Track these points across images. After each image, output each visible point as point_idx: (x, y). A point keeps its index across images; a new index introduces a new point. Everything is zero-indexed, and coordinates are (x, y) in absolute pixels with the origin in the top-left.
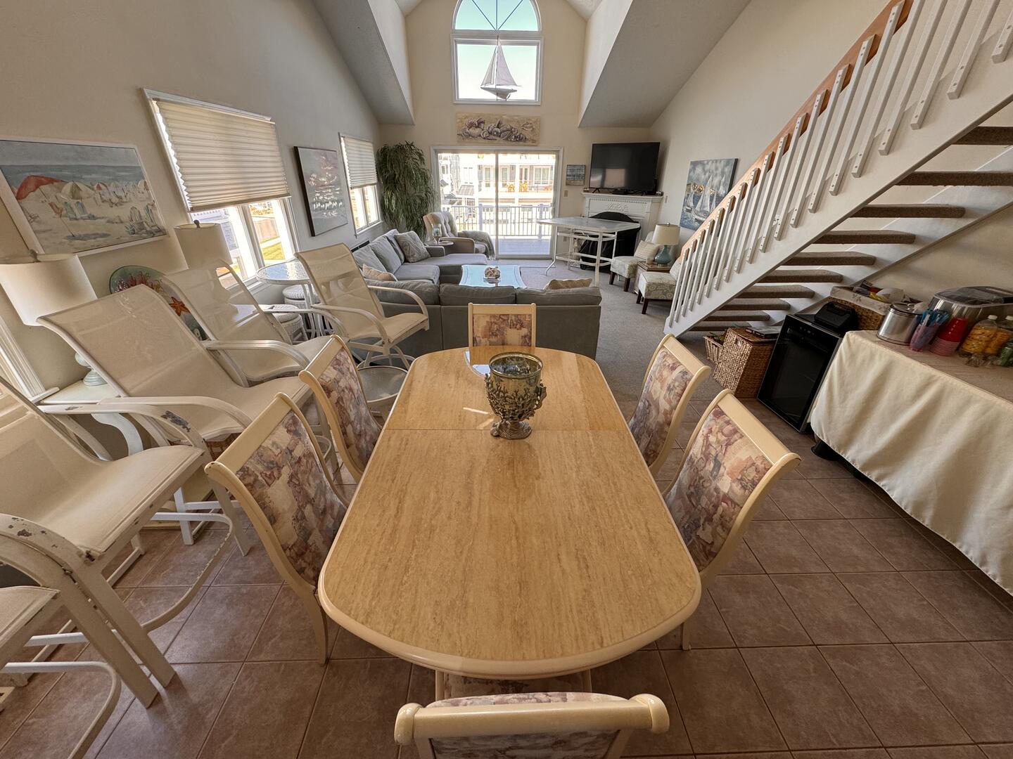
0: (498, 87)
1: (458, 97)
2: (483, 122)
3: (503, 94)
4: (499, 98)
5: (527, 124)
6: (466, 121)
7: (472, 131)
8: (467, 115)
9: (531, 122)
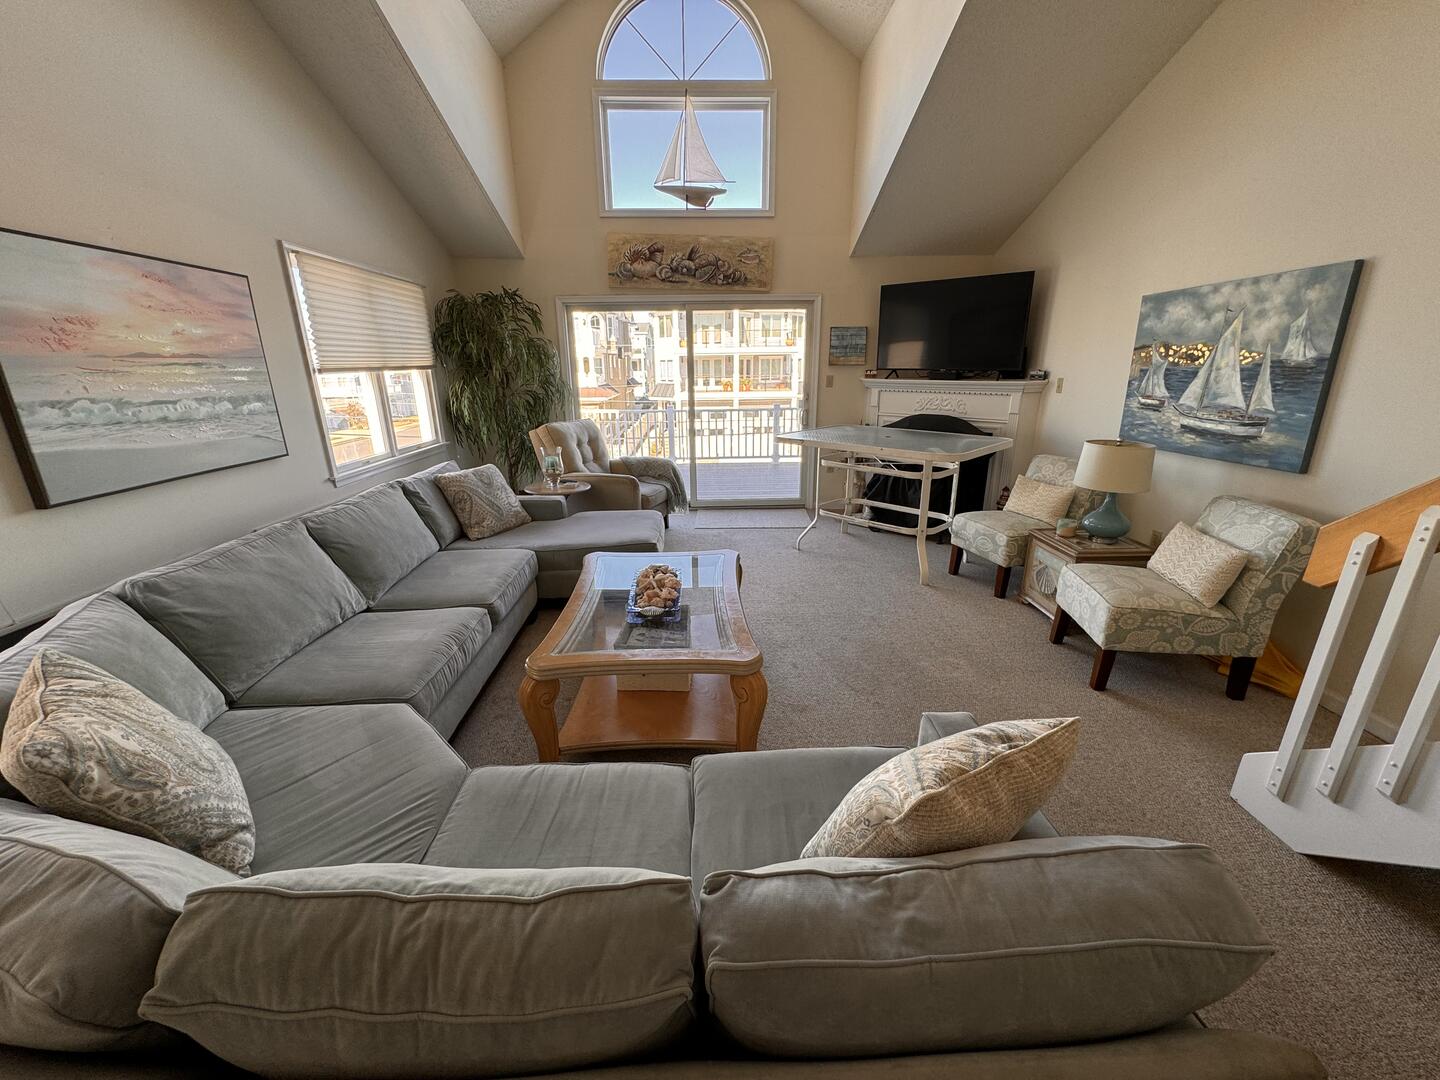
0: (687, 184)
1: (610, 205)
2: (660, 251)
3: (698, 196)
4: (690, 206)
5: (747, 250)
6: (626, 250)
7: (638, 267)
8: (628, 236)
9: (756, 248)
